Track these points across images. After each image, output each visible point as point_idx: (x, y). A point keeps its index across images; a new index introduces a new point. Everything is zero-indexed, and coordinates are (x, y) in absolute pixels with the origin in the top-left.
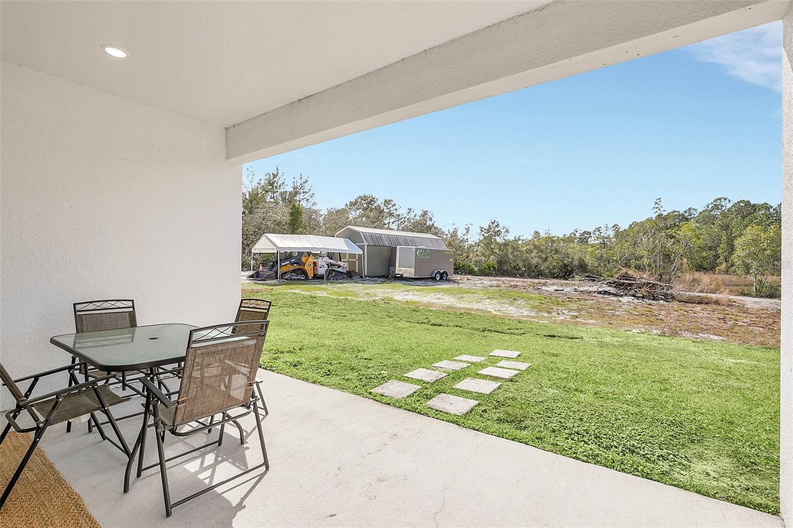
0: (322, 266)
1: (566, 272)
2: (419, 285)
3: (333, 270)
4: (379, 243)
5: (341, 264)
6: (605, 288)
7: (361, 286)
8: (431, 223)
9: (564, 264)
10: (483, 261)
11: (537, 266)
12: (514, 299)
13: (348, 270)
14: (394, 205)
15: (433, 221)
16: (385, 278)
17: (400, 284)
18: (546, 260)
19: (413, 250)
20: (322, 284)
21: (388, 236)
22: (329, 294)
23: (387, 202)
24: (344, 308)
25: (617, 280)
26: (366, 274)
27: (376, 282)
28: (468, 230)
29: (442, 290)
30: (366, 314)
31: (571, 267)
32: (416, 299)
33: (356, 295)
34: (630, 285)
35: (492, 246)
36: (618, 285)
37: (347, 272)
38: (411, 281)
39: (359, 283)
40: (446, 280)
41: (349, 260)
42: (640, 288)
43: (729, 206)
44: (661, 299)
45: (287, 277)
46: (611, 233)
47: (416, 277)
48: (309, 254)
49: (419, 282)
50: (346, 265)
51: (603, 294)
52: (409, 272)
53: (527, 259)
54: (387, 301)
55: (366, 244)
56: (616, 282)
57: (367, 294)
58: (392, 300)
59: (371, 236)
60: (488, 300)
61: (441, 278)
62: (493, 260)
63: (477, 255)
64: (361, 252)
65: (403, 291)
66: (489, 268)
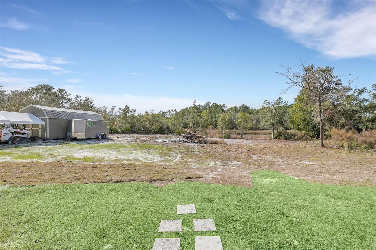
0: (7, 134)
1: (162, 131)
2: (89, 144)
3: (18, 137)
4: (58, 117)
5: (26, 132)
6: (182, 139)
7: (44, 148)
8: (92, 105)
9: (160, 127)
10: (123, 126)
11: (149, 128)
12: (149, 149)
13: (32, 135)
14: (66, 93)
15: (93, 103)
16: (64, 140)
17: (75, 144)
18: (152, 125)
19: (84, 122)
20: (6, 148)
21: (66, 113)
22: (13, 159)
23: (61, 91)
24: (30, 174)
25: (187, 135)
26: (48, 137)
27: (56, 144)
28: (113, 109)
29: (105, 147)
30: (54, 179)
31: (163, 128)
32: (90, 155)
33: (41, 157)
34: (192, 137)
35: (127, 119)
36: (187, 138)
37: (31, 137)
38: (83, 141)
39: (43, 145)
40: (105, 138)
41: (33, 128)
42: (195, 138)
43: (211, 105)
44: (204, 143)
46: (174, 113)
47: (87, 138)
49: (89, 142)
50: (30, 132)
51: (183, 142)
52: (81, 135)
53: (145, 125)
54: (69, 160)
55: (47, 117)
56: (186, 136)
57: (51, 154)
58: (72, 158)
59: (52, 112)
60: (135, 151)
61: (102, 138)
62: (128, 126)
63: (120, 123)
64: (44, 123)
65: (79, 150)
66: (126, 130)
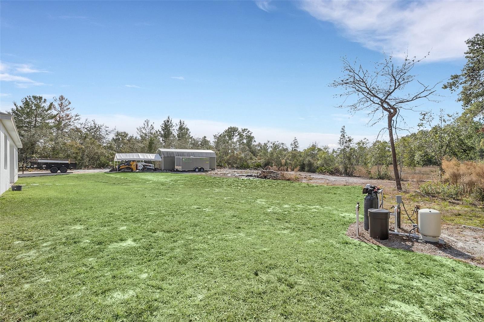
0: (140, 166)
3: (146, 168)
5: (151, 165)
16: (171, 171)
19: (181, 158)
26: (163, 169)
37: (154, 168)
38: (180, 172)
40: (203, 171)
45: (122, 170)
47: (182, 170)
48: (133, 161)
52: (180, 168)
55: (163, 156)
59: (167, 152)
61: (200, 171)
64: (161, 160)
